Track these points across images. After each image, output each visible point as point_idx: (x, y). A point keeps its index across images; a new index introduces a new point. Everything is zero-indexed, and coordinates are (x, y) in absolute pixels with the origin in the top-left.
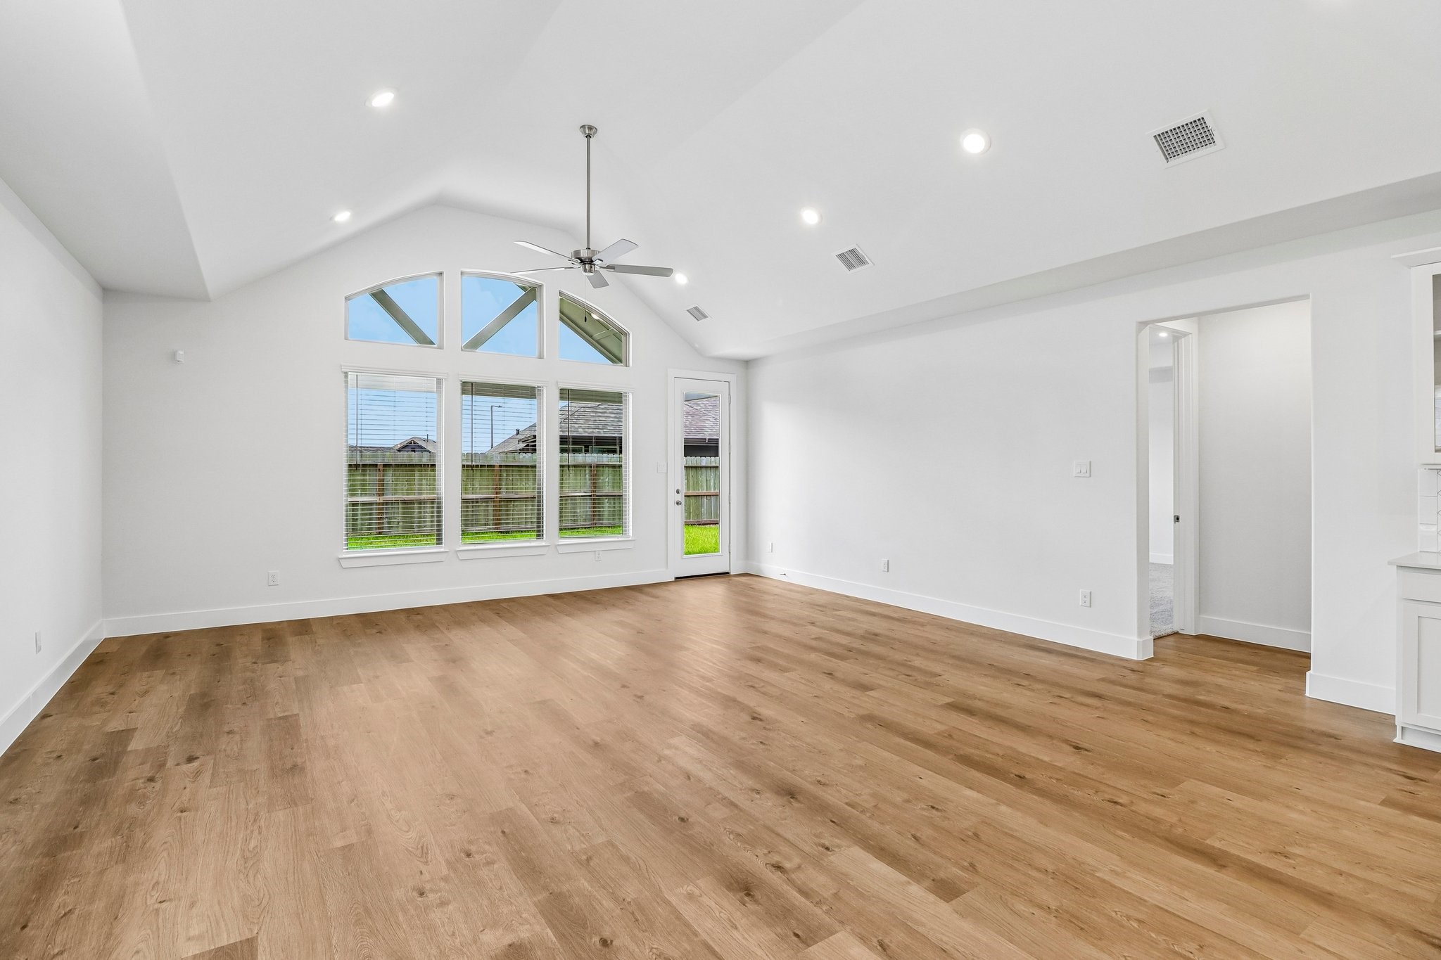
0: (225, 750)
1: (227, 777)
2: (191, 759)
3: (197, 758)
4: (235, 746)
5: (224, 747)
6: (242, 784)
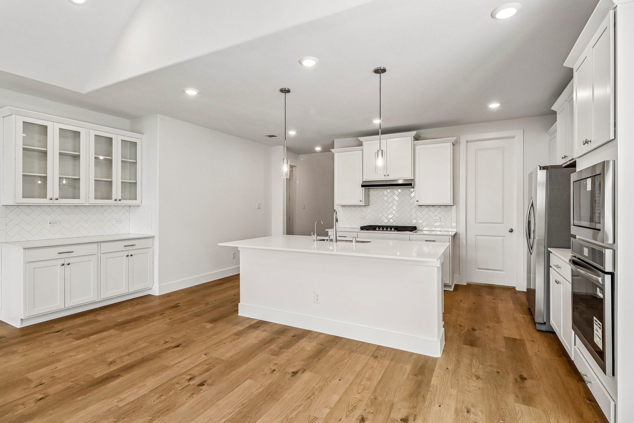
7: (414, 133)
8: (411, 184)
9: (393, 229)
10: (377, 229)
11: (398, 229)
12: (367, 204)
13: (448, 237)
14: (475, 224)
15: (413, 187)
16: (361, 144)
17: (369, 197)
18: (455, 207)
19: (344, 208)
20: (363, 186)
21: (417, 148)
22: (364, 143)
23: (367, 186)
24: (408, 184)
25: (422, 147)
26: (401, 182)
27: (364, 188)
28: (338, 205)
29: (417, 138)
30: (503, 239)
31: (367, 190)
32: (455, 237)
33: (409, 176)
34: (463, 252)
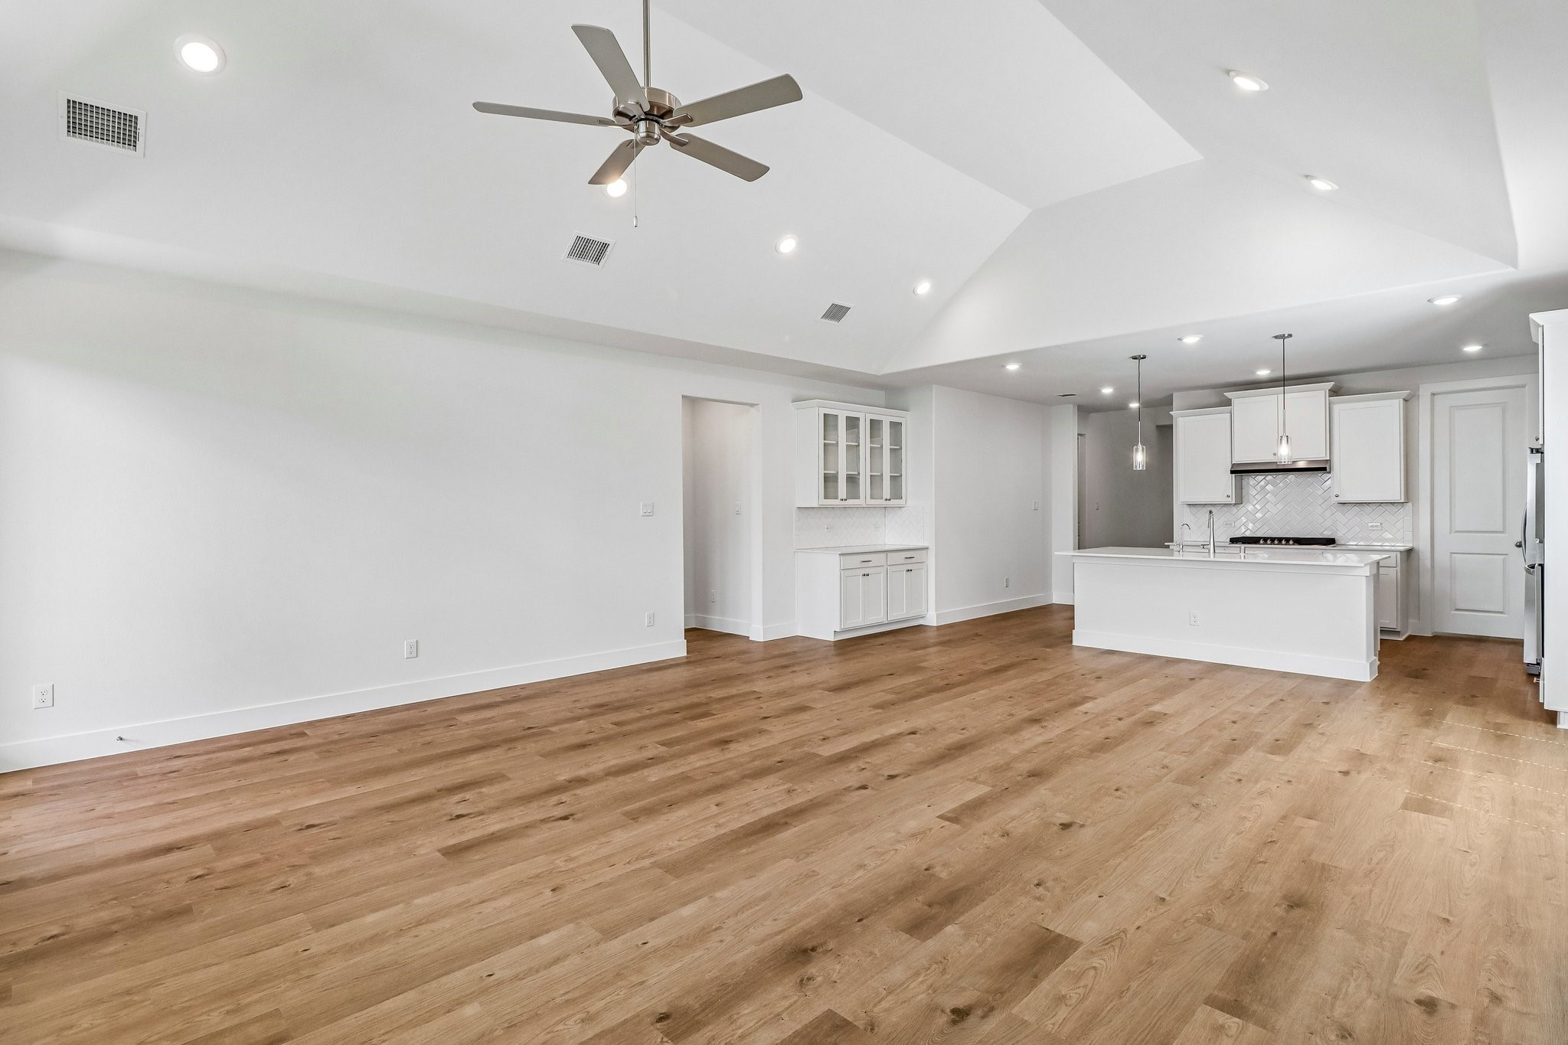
0: (1370, 991)
1: (1382, 939)
2: (1429, 1005)
3: (1419, 1002)
4: (1351, 990)
5: (1370, 1002)
6: (1367, 918)
7: (1330, 385)
8: (1324, 469)
9: (1291, 542)
10: (1261, 542)
11: (1299, 541)
12: (1240, 500)
13: (1395, 553)
14: (1451, 533)
15: (1330, 472)
16: (1228, 403)
17: (1242, 489)
18: (1410, 504)
19: (1194, 509)
20: (1232, 472)
21: (1336, 408)
22: (1235, 402)
23: (1240, 472)
24: (1320, 468)
25: (1343, 407)
26: (1301, 465)
27: (1234, 475)
28: (1183, 503)
29: (1335, 392)
30: (1504, 559)
31: (1239, 478)
32: (1409, 553)
33: (1320, 454)
34: (1425, 582)
